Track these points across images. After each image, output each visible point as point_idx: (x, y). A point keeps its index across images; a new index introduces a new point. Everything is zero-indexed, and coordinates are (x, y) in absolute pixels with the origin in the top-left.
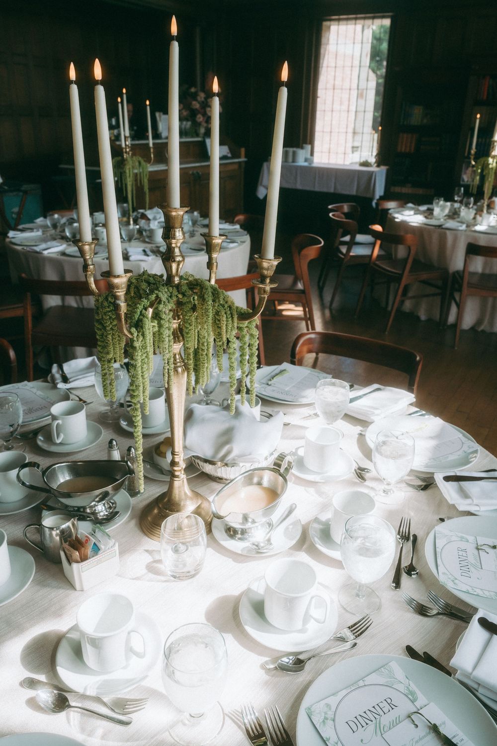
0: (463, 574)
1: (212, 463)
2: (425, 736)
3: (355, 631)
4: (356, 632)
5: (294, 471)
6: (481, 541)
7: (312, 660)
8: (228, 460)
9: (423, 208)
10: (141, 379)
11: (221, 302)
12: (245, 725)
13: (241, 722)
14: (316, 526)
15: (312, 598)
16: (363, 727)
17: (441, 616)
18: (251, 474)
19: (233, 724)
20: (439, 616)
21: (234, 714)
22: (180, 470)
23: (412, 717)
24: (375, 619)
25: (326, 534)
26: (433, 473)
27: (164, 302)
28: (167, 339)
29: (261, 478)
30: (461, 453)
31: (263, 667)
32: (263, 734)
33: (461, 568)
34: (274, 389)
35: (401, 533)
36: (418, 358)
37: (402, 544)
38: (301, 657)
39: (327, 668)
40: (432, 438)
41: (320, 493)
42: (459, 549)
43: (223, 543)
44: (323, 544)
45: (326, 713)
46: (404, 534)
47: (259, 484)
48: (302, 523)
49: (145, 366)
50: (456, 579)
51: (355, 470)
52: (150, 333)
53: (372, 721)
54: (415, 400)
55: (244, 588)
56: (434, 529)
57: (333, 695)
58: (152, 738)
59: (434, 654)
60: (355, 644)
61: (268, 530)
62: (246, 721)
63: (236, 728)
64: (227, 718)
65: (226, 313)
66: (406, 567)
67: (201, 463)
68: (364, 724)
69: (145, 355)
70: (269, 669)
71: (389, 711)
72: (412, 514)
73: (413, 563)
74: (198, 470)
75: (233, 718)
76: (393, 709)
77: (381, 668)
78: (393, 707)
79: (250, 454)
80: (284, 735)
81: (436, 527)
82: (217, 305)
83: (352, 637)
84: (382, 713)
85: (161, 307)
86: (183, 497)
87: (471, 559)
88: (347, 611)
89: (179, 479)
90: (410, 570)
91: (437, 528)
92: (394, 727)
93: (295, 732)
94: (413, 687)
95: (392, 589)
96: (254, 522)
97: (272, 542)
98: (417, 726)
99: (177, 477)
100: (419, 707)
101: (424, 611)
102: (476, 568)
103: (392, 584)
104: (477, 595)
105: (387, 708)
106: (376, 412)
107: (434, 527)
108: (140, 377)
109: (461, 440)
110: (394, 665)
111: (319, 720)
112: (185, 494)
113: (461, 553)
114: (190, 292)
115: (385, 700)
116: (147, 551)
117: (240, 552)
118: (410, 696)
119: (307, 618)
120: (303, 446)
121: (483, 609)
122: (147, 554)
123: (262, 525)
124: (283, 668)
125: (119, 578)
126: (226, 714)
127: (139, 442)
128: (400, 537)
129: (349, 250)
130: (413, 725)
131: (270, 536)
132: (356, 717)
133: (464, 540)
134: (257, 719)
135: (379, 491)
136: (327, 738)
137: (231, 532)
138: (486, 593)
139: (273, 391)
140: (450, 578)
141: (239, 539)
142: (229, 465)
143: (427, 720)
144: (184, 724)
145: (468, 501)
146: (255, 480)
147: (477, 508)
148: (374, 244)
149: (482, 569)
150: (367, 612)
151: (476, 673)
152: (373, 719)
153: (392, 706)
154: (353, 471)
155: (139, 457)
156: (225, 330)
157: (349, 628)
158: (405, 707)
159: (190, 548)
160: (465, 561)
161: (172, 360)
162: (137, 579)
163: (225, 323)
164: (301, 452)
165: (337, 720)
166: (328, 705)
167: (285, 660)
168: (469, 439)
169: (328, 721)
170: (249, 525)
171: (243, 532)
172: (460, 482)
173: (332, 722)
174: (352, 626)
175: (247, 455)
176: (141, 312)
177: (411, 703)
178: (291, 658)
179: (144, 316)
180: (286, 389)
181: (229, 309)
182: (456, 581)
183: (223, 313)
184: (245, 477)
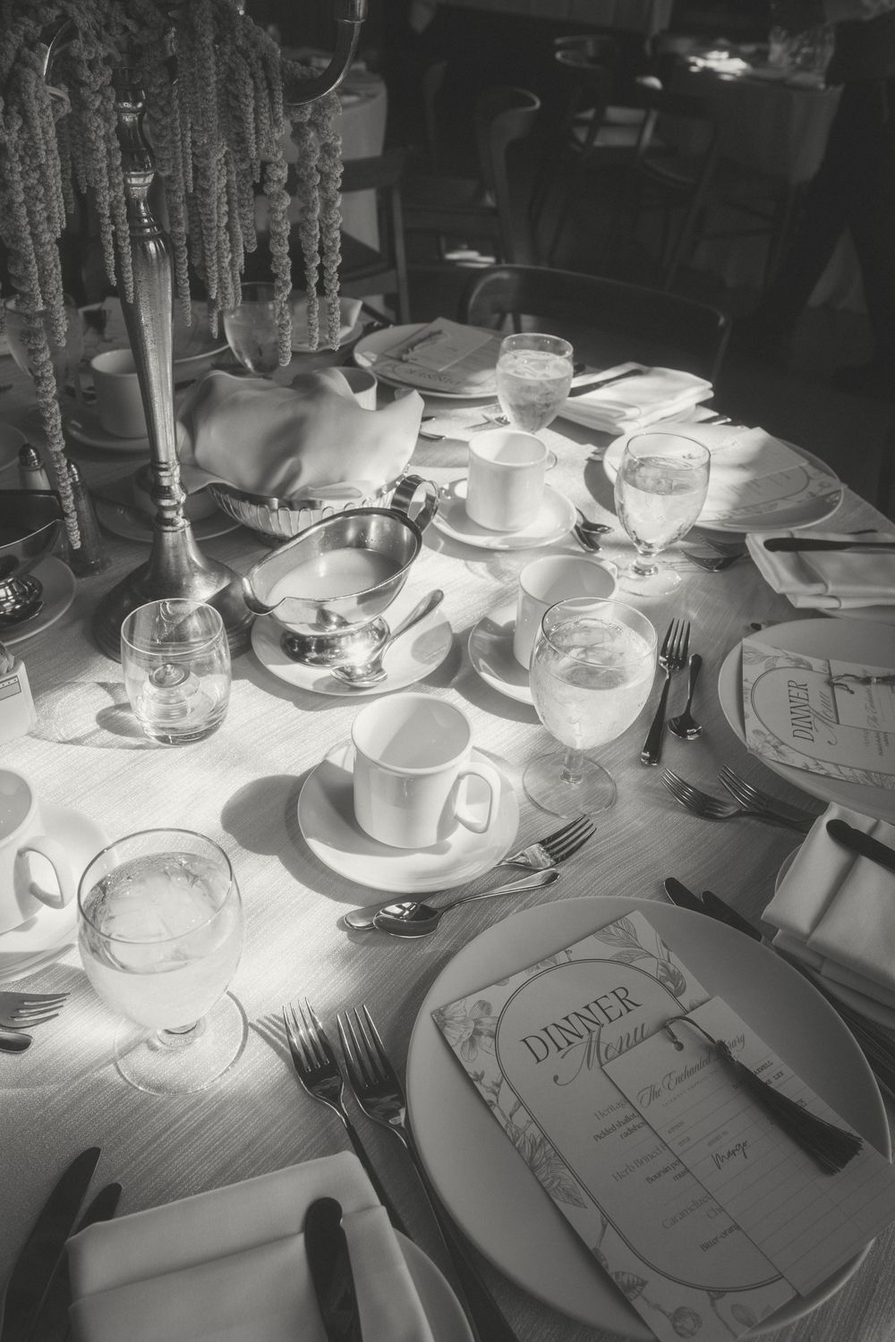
0: (797, 733)
1: (258, 499)
2: (698, 1067)
3: (556, 849)
4: (557, 853)
5: (439, 522)
6: (839, 668)
7: (458, 909)
8: (293, 495)
9: (749, 49)
10: (30, 242)
11: (240, 42)
12: (291, 1045)
13: (284, 1042)
14: (483, 635)
15: (460, 777)
16: (560, 1049)
17: (745, 819)
18: (341, 522)
19: (266, 1046)
20: (741, 819)
21: (270, 1025)
22: (174, 508)
23: (671, 1027)
24: (602, 826)
25: (504, 653)
26: (743, 536)
27: (85, 34)
28: (102, 146)
29: (363, 531)
30: (803, 496)
31: (343, 924)
32: (332, 1070)
33: (794, 722)
34: (414, 368)
35: (668, 652)
36: (722, 321)
37: (670, 674)
38: (432, 904)
39: (488, 925)
40: (742, 466)
41: (497, 573)
42: (790, 684)
43: (274, 668)
44: (496, 672)
45: (477, 1022)
46: (674, 654)
47: (360, 544)
48: (454, 631)
49: (40, 206)
50: (783, 743)
51: (576, 527)
52: (42, 111)
53: (581, 1037)
54: (711, 395)
55: (313, 761)
56: (739, 645)
57: (497, 983)
58: (77, 1077)
59: (727, 896)
60: (554, 876)
61: (377, 644)
62: (295, 1040)
63: (272, 1053)
64: (252, 1033)
65: (252, 76)
66: (675, 719)
67: (234, 503)
68: (563, 1043)
69: (36, 175)
70: (359, 929)
71: (621, 1015)
72: (693, 615)
73: (691, 713)
74: (235, 522)
75: (269, 1033)
76: (629, 1010)
77: (606, 925)
78: (630, 1006)
79: (342, 480)
80: (381, 1069)
81: (744, 639)
82: (228, 49)
83: (549, 861)
84: (603, 1019)
85: (77, 46)
86: (186, 568)
87: (816, 704)
88: (541, 808)
89: (174, 528)
90: (684, 725)
91: (746, 641)
92: (629, 1048)
93: (406, 1062)
94: (677, 964)
95: (642, 763)
96: (343, 623)
97: (383, 666)
98: (680, 1046)
99: (171, 522)
100: (687, 1007)
101: (708, 809)
102: (825, 721)
103: (643, 754)
104: (827, 776)
105: (616, 1007)
106: (630, 413)
107: (740, 640)
108: (26, 234)
109: (806, 473)
110: (637, 919)
111: (461, 1037)
112: (190, 562)
113: (794, 692)
114: (159, 14)
115: (614, 992)
116: (103, 685)
117: (310, 687)
118: (669, 984)
119: (448, 821)
120: (465, 479)
121: (838, 803)
122: (102, 692)
123: (365, 630)
124: (388, 928)
125: (34, 740)
126: (252, 1026)
127: (52, 422)
128: (665, 660)
129: (591, 137)
130: (673, 1045)
131: (381, 655)
132: (545, 1030)
133: (802, 666)
134: (320, 1033)
135: (626, 569)
136: (476, 1075)
137: (296, 647)
138: (846, 771)
139: (411, 372)
140: (768, 742)
141: (314, 661)
142: (296, 505)
143: (704, 1033)
144: (153, 1048)
145: (817, 588)
146: (351, 534)
147: (833, 604)
148: (641, 127)
149: (838, 723)
150: (584, 809)
151: (819, 935)
152: (584, 1032)
153: (628, 1004)
154: (572, 528)
155: (58, 461)
156: (252, 126)
157: (543, 843)
158: (658, 1005)
159: (192, 674)
160: (803, 708)
161: (123, 210)
162: (77, 741)
163: (252, 104)
164: (461, 491)
165: (501, 1037)
166: (484, 1005)
167: (394, 909)
168: (823, 470)
169: (483, 1037)
170: (332, 629)
171: (324, 645)
172: (800, 553)
173: (489, 1041)
174: (550, 839)
175: (333, 483)
176: (18, 52)
177: (669, 998)
178: (406, 905)
179: (26, 64)
180: (440, 370)
181: (260, 63)
182: (782, 748)
183: (245, 73)
184: (327, 529)
